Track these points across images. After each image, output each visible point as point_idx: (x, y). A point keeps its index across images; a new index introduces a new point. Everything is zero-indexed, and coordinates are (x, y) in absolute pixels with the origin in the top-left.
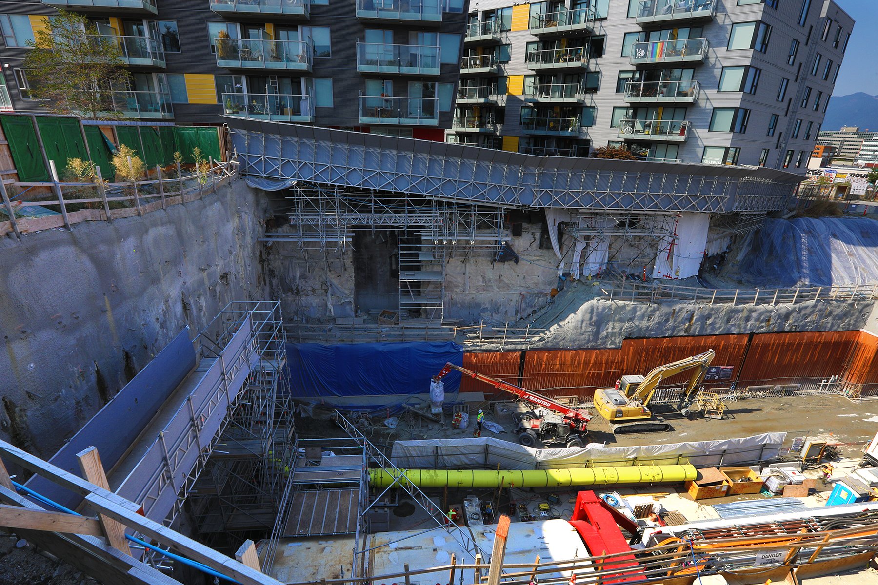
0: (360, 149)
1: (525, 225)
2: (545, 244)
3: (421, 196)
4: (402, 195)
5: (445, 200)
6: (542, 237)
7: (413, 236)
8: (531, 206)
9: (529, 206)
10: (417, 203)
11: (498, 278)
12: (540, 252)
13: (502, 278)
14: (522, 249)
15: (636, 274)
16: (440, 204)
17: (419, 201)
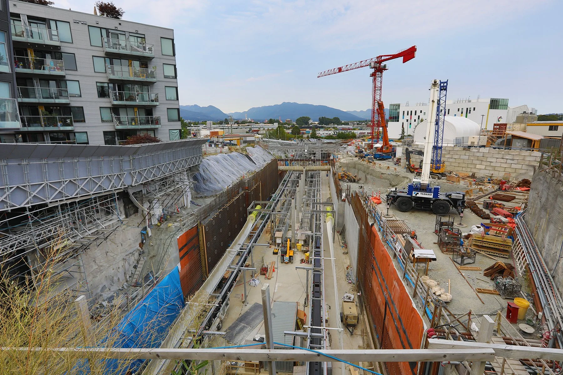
2: (128, 213)
6: (125, 209)
8: (133, 185)
9: (131, 186)
11: (105, 255)
12: (126, 220)
13: (108, 254)
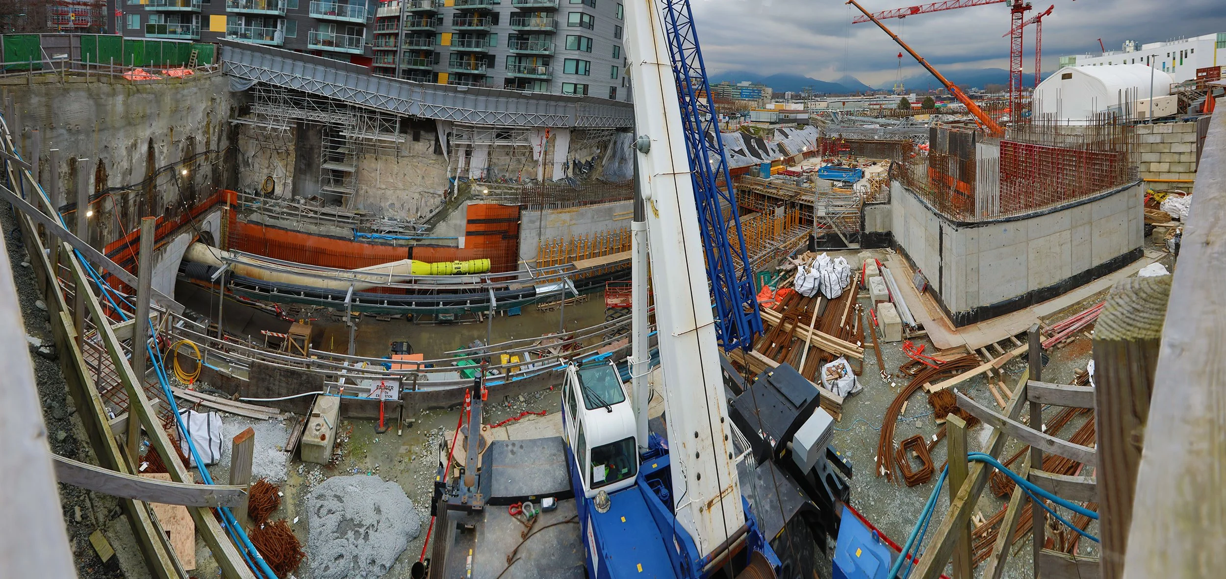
0: (300, 64)
1: (422, 133)
2: (438, 151)
3: (340, 101)
4: (327, 98)
5: (357, 106)
6: (436, 144)
7: (333, 132)
10: (338, 106)
12: (434, 157)
14: (421, 153)
15: (515, 179)
16: (354, 108)
17: (341, 106)
